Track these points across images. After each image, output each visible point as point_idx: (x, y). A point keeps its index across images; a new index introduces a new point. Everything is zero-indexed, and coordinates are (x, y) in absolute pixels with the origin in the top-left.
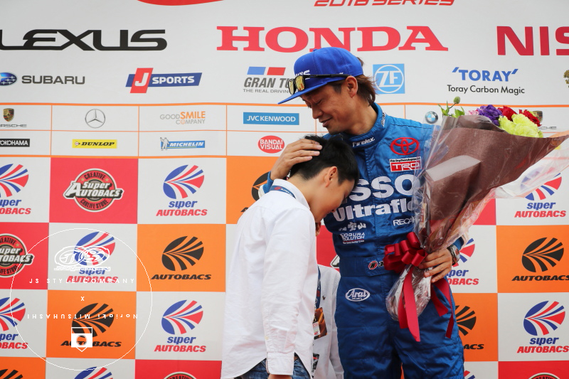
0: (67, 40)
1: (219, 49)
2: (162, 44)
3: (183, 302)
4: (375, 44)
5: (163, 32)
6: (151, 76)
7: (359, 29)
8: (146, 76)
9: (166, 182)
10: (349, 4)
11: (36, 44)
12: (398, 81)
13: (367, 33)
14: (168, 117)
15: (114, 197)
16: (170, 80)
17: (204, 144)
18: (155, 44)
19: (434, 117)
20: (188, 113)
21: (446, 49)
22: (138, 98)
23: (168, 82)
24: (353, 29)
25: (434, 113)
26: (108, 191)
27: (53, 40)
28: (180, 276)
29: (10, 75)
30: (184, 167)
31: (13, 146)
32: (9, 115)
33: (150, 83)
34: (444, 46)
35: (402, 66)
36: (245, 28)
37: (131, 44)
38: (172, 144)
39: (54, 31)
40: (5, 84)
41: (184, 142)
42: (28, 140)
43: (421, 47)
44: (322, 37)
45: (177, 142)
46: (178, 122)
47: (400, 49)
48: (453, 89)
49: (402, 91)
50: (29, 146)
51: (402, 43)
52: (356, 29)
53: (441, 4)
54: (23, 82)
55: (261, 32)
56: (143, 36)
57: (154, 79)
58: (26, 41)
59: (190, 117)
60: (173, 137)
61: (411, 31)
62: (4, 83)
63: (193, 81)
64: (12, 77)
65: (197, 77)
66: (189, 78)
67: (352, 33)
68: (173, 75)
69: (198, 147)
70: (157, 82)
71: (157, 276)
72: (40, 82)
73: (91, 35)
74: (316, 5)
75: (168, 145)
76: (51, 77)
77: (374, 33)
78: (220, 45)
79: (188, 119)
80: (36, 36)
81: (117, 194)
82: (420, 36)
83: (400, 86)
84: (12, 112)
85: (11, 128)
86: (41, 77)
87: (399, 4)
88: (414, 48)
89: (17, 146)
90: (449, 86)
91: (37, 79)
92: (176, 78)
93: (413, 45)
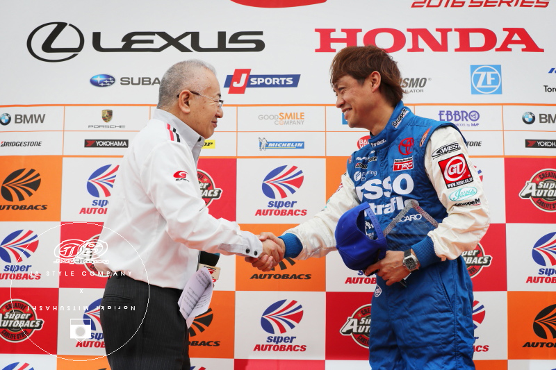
0: (165, 42)
1: (317, 51)
2: (260, 46)
3: (283, 302)
4: (472, 45)
5: (261, 33)
6: (249, 77)
7: (456, 30)
8: (244, 76)
9: (265, 182)
10: (446, 6)
11: (135, 46)
12: (496, 82)
13: (464, 34)
14: (266, 117)
15: (212, 197)
16: (268, 81)
17: (303, 145)
18: (253, 46)
19: (531, 117)
20: (286, 114)
21: (542, 50)
22: (236, 98)
23: (266, 83)
24: (450, 30)
25: (531, 113)
26: (206, 191)
27: (151, 42)
28: (280, 276)
29: (109, 76)
30: (283, 168)
31: (112, 146)
32: (108, 116)
33: (248, 84)
34: (540, 47)
35: (498, 68)
36: (343, 30)
37: (228, 45)
38: (270, 145)
39: (153, 34)
40: (104, 86)
41: (283, 142)
42: (127, 141)
43: (517, 48)
44: (419, 37)
45: (276, 142)
46: (277, 123)
47: (497, 50)
48: (550, 90)
49: (499, 91)
50: (127, 147)
51: (498, 45)
52: (453, 30)
53: (536, 6)
54: (122, 84)
55: (358, 34)
56: (241, 38)
57: (252, 80)
58: (124, 43)
59: (289, 118)
60: (271, 138)
61: (507, 33)
62: (102, 84)
63: (291, 82)
64: (110, 79)
65: (296, 79)
66: (288, 79)
67: (449, 33)
68: (272, 77)
69: (297, 148)
70: (255, 83)
71: (257, 275)
72: (139, 84)
73: (189, 37)
74: (413, 6)
75: (267, 146)
76: (150, 79)
77: (471, 34)
78: (319, 47)
79: (287, 120)
80: (135, 38)
81: (216, 194)
82: (516, 37)
83: (497, 87)
84: (110, 113)
85: (109, 129)
86: (140, 79)
87: (495, 6)
88: (510, 50)
89: (116, 146)
90: (546, 86)
91: (136, 81)
92: (274, 79)
93: (510, 46)
